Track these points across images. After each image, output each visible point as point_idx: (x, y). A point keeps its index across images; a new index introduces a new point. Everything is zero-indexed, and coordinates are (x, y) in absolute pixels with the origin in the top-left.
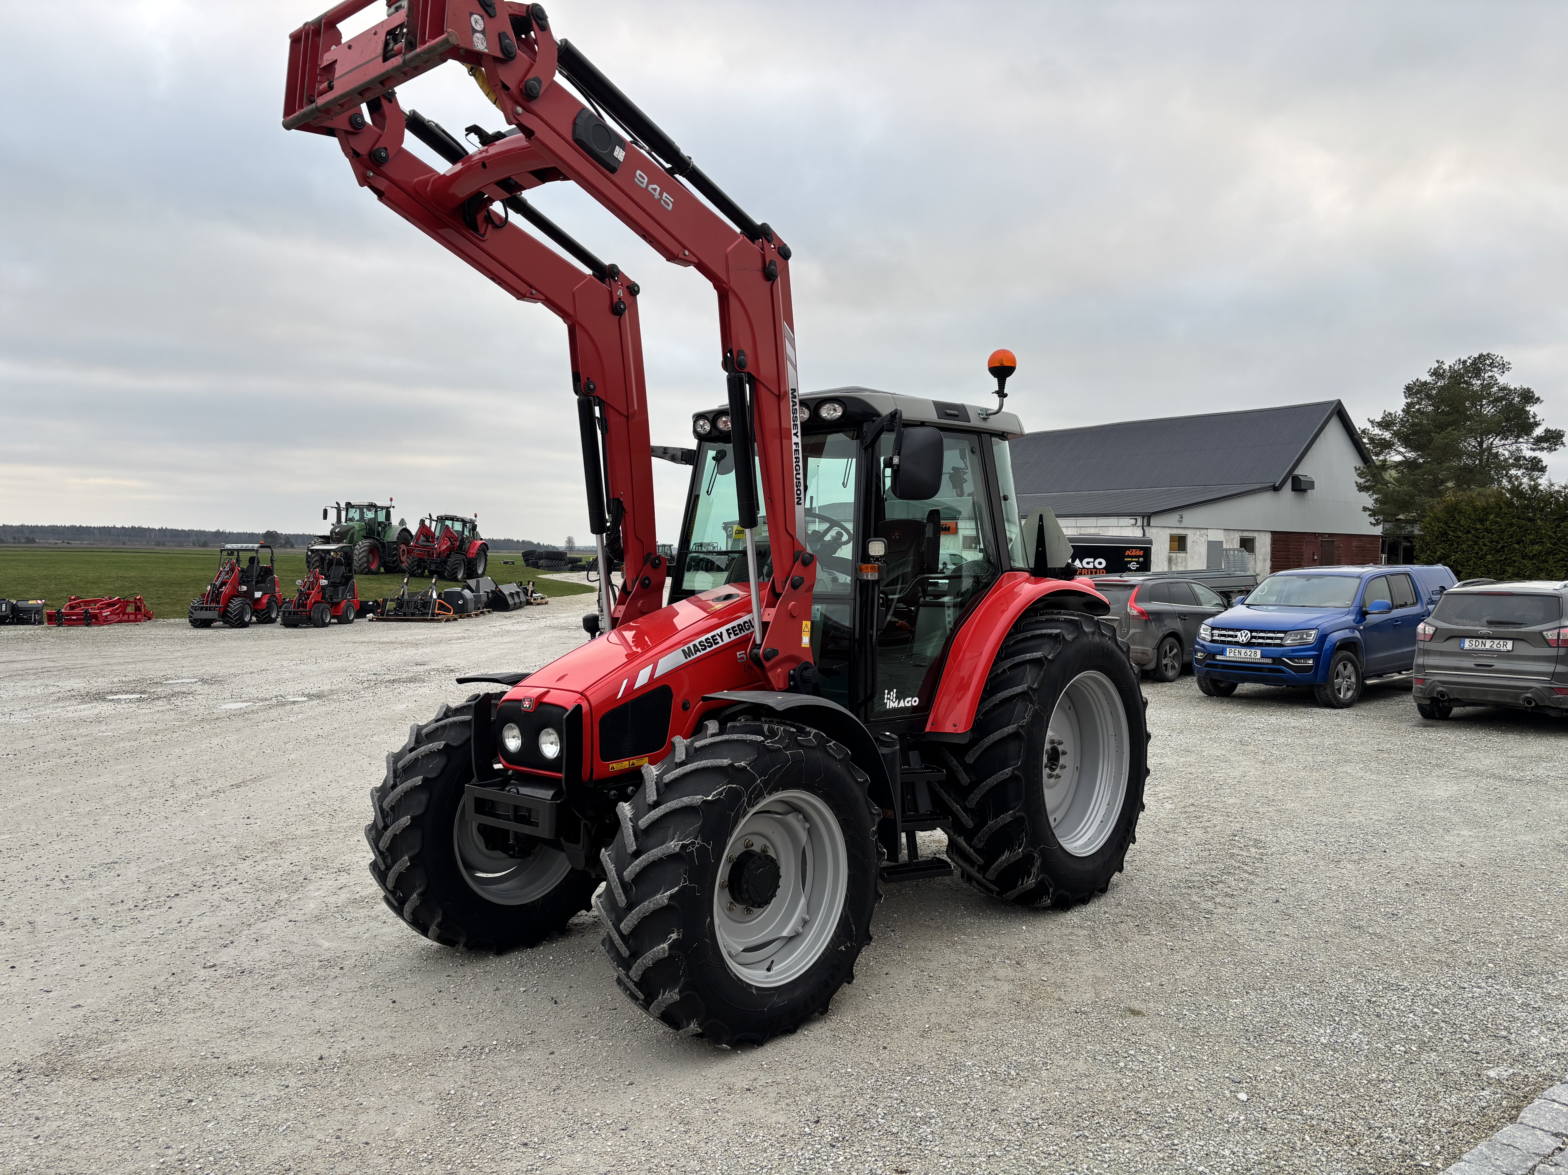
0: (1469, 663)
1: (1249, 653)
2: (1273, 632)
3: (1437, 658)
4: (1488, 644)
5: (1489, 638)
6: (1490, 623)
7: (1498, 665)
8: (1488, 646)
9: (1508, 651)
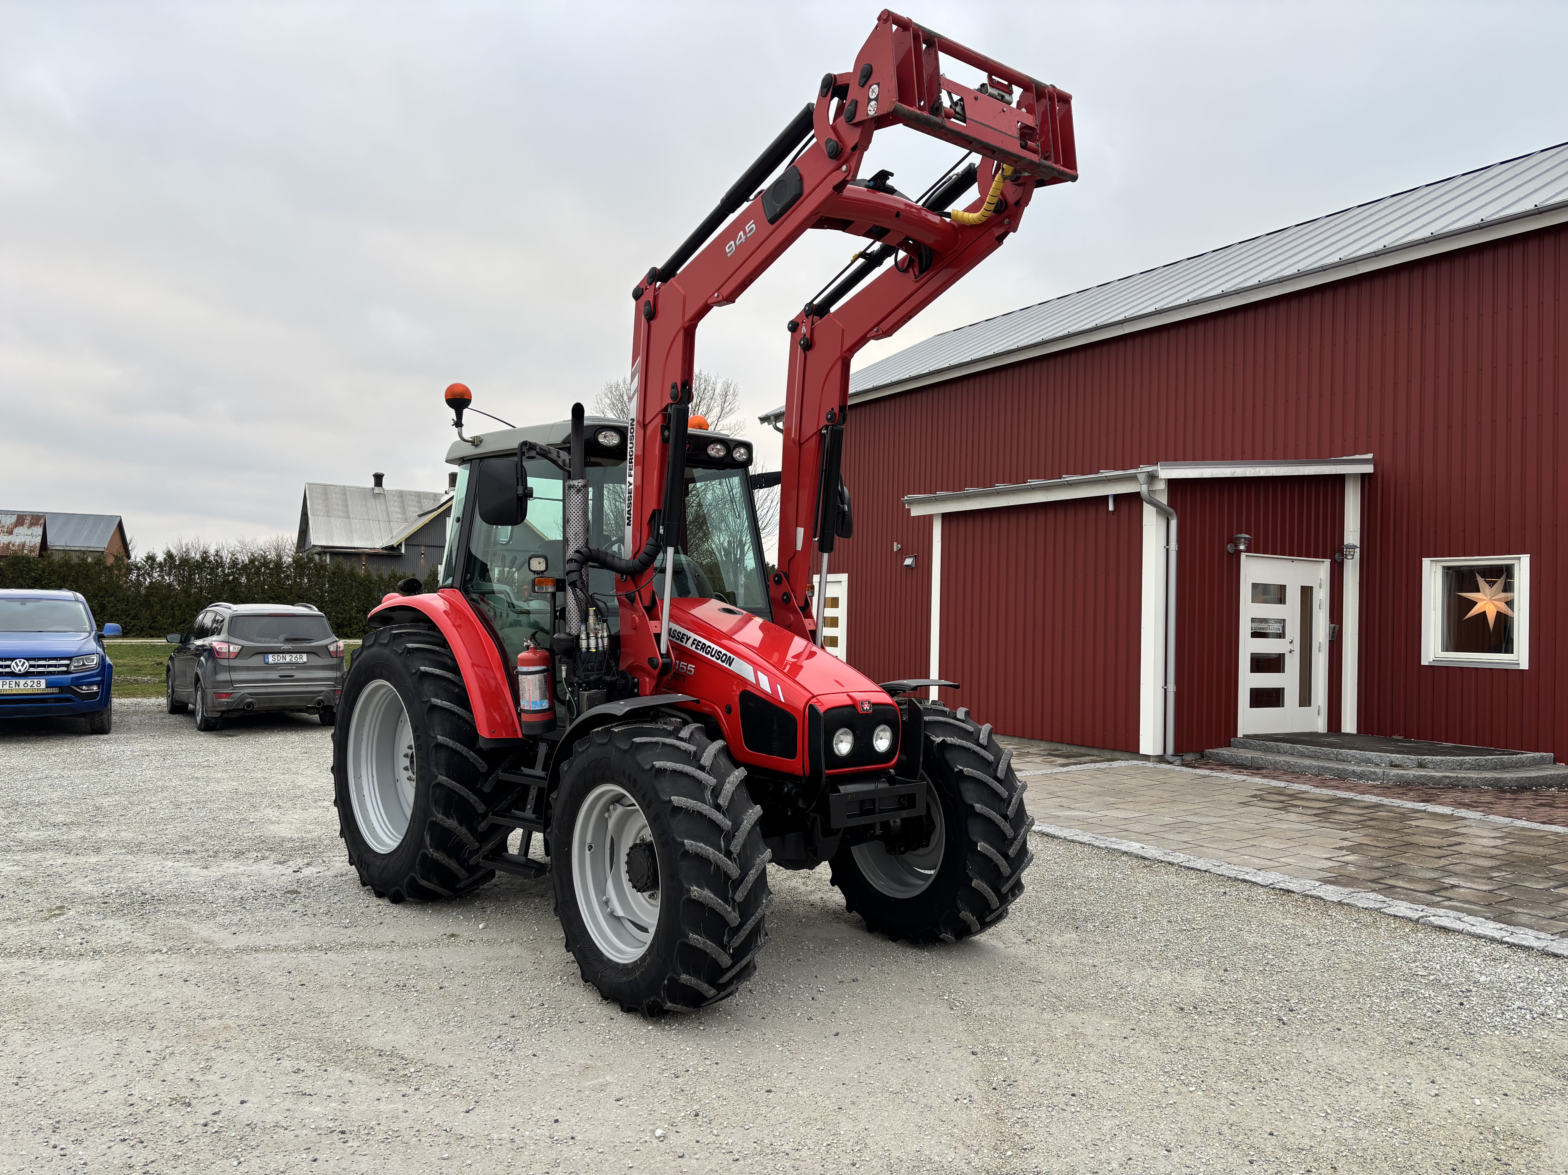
0: (274, 675)
1: (30, 684)
2: (55, 659)
3: (244, 673)
4: (288, 658)
5: (289, 653)
6: (287, 640)
7: (298, 675)
8: (288, 660)
9: (305, 663)
